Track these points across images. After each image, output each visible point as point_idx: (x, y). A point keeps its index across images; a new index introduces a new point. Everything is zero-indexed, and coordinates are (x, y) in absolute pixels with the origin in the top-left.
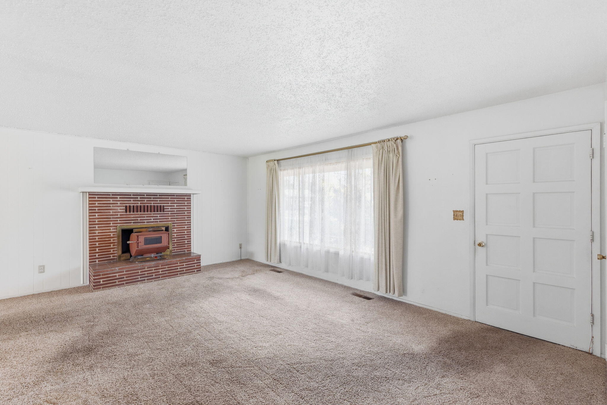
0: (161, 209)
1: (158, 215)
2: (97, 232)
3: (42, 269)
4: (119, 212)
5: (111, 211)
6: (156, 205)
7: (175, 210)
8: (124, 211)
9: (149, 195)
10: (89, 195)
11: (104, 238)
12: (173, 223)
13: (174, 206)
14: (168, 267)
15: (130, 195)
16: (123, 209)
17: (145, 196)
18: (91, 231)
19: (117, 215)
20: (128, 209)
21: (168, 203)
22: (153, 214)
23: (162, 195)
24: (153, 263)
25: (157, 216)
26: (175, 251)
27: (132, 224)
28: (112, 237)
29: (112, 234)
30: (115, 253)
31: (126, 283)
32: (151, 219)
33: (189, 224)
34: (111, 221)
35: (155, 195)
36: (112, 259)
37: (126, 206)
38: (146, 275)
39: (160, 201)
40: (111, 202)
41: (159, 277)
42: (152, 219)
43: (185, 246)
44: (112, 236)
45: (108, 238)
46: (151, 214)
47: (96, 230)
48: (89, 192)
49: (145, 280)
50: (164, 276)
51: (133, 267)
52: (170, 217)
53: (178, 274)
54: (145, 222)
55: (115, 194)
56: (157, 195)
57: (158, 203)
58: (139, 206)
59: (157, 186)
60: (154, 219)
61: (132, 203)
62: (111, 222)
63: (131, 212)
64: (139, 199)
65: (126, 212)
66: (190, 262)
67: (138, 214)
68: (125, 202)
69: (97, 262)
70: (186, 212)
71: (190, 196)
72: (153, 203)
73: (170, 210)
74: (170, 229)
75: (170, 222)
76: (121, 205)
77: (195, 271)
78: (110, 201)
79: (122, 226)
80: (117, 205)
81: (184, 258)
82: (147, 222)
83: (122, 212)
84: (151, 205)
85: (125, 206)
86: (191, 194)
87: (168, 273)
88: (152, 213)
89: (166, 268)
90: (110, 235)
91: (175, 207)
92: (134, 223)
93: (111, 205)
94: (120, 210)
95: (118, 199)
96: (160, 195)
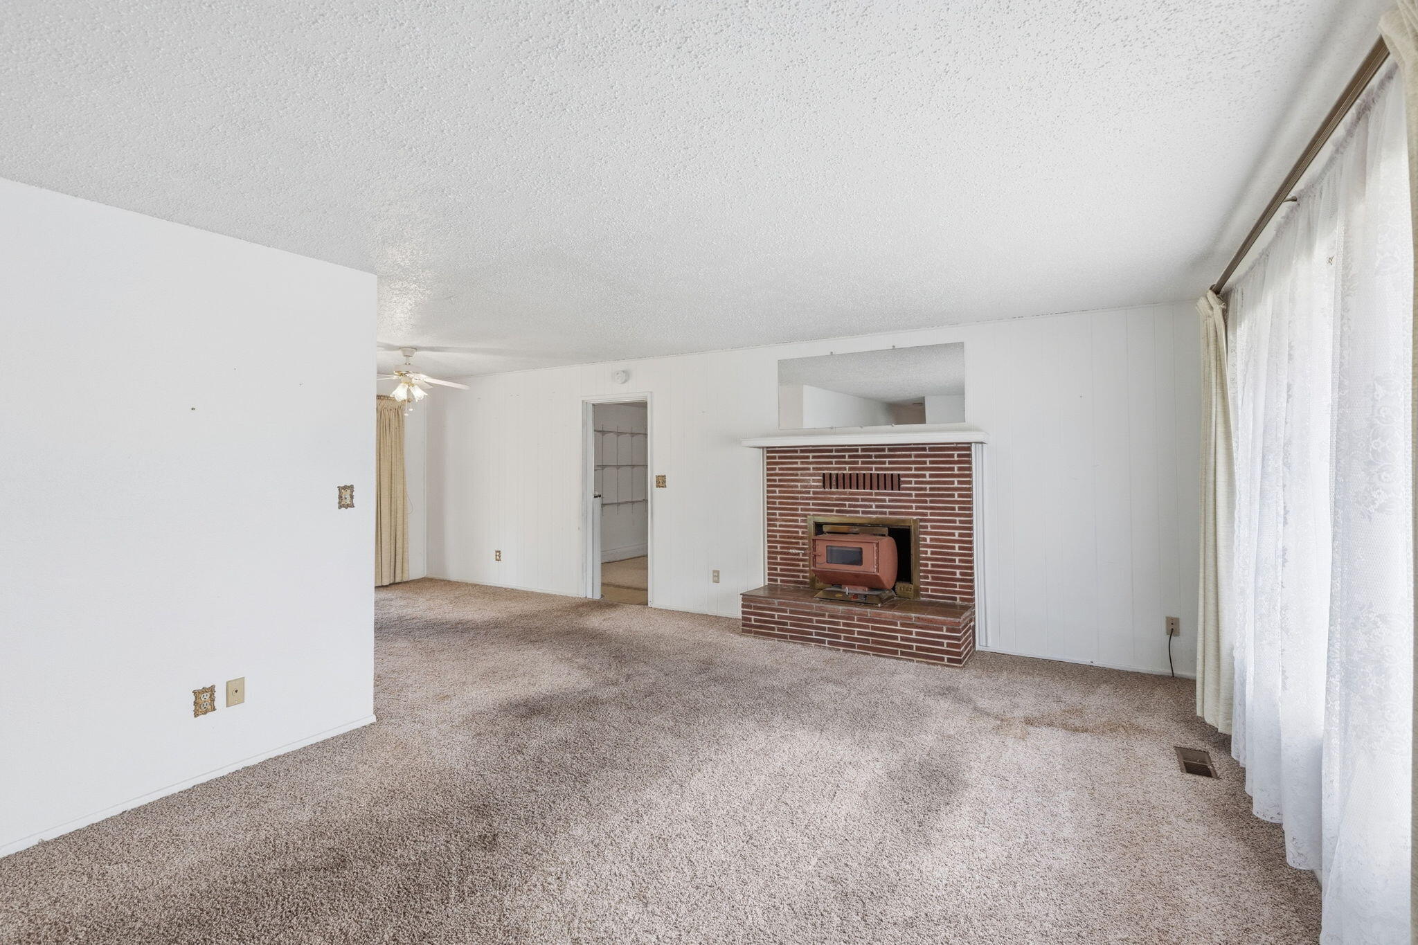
0: (894, 482)
1: (886, 496)
2: (778, 523)
3: (716, 576)
4: (811, 487)
5: (799, 484)
6: (882, 474)
7: (928, 486)
8: (821, 484)
9: (867, 448)
10: (768, 452)
11: (789, 537)
12: (921, 520)
13: (924, 476)
14: (873, 628)
15: (831, 451)
16: (818, 481)
17: (860, 453)
18: (771, 521)
19: (809, 493)
20: (827, 481)
21: (910, 469)
22: (877, 494)
23: (894, 448)
24: (841, 608)
25: (884, 500)
26: (930, 593)
27: (834, 513)
28: (801, 538)
29: (800, 531)
30: (806, 572)
31: (791, 637)
32: (871, 507)
33: (968, 528)
34: (800, 504)
35: (879, 448)
36: (801, 583)
37: (824, 474)
38: (827, 632)
39: (890, 463)
40: (799, 466)
41: (853, 646)
42: (874, 507)
43: (955, 586)
44: (800, 534)
45: (795, 538)
46: (871, 494)
47: (776, 520)
48: (767, 448)
49: (823, 642)
50: (865, 648)
51: (802, 606)
52: (914, 505)
53: (896, 652)
54: (858, 512)
55: (807, 450)
56: (883, 450)
57: (887, 468)
58: (847, 474)
59: (889, 427)
60: (877, 507)
61: (834, 469)
62: (800, 507)
63: (833, 487)
64: (847, 459)
65: (824, 487)
66: (930, 629)
67: (845, 493)
68: (821, 466)
69: (779, 583)
70: (956, 493)
71: (969, 449)
72: (877, 469)
73: (913, 485)
74: (915, 533)
75: (915, 518)
76: (815, 472)
77: (942, 659)
78: (796, 463)
79: (815, 517)
80: (808, 472)
81: (913, 615)
82: (864, 512)
83: (817, 487)
84: (871, 474)
85: (821, 475)
86: (970, 443)
87: (874, 642)
88: (873, 491)
89: (869, 628)
90: (797, 532)
91: (928, 479)
92: (837, 511)
93: (799, 472)
94: (814, 482)
95: (811, 460)
96: (890, 450)
